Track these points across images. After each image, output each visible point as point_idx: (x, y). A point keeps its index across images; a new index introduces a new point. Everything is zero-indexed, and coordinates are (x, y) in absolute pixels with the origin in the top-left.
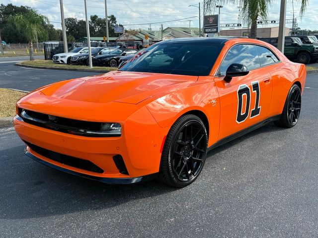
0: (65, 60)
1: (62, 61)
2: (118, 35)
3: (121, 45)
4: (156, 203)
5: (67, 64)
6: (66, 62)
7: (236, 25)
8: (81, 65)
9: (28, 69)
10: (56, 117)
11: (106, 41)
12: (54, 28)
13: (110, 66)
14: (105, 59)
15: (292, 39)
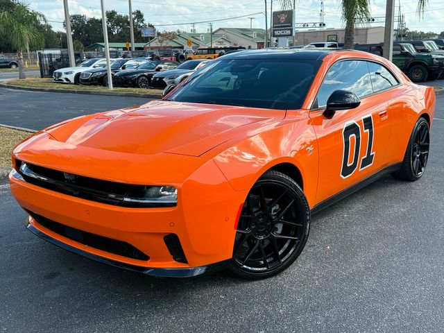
0: (72, 78)
1: (67, 79)
2: (146, 40)
3: (153, 56)
4: (233, 306)
5: (75, 83)
6: (73, 81)
7: (318, 25)
8: (95, 84)
9: (17, 92)
10: (76, 176)
11: (130, 49)
12: (52, 29)
13: (139, 87)
14: (131, 77)
15: (401, 46)
